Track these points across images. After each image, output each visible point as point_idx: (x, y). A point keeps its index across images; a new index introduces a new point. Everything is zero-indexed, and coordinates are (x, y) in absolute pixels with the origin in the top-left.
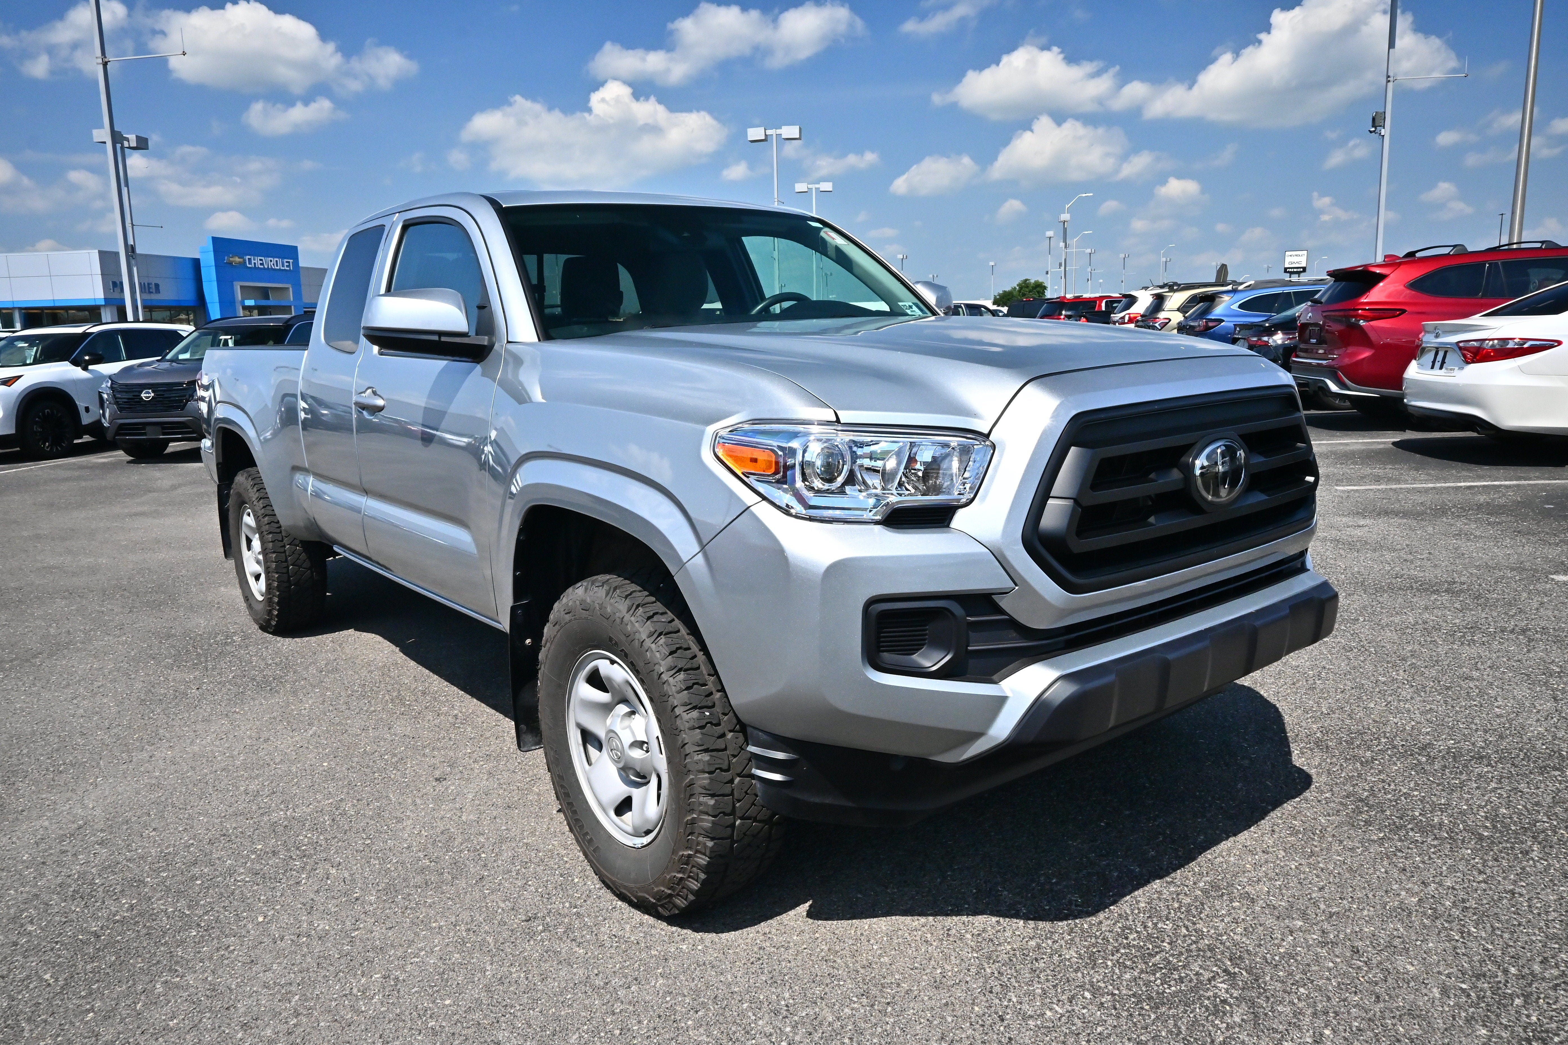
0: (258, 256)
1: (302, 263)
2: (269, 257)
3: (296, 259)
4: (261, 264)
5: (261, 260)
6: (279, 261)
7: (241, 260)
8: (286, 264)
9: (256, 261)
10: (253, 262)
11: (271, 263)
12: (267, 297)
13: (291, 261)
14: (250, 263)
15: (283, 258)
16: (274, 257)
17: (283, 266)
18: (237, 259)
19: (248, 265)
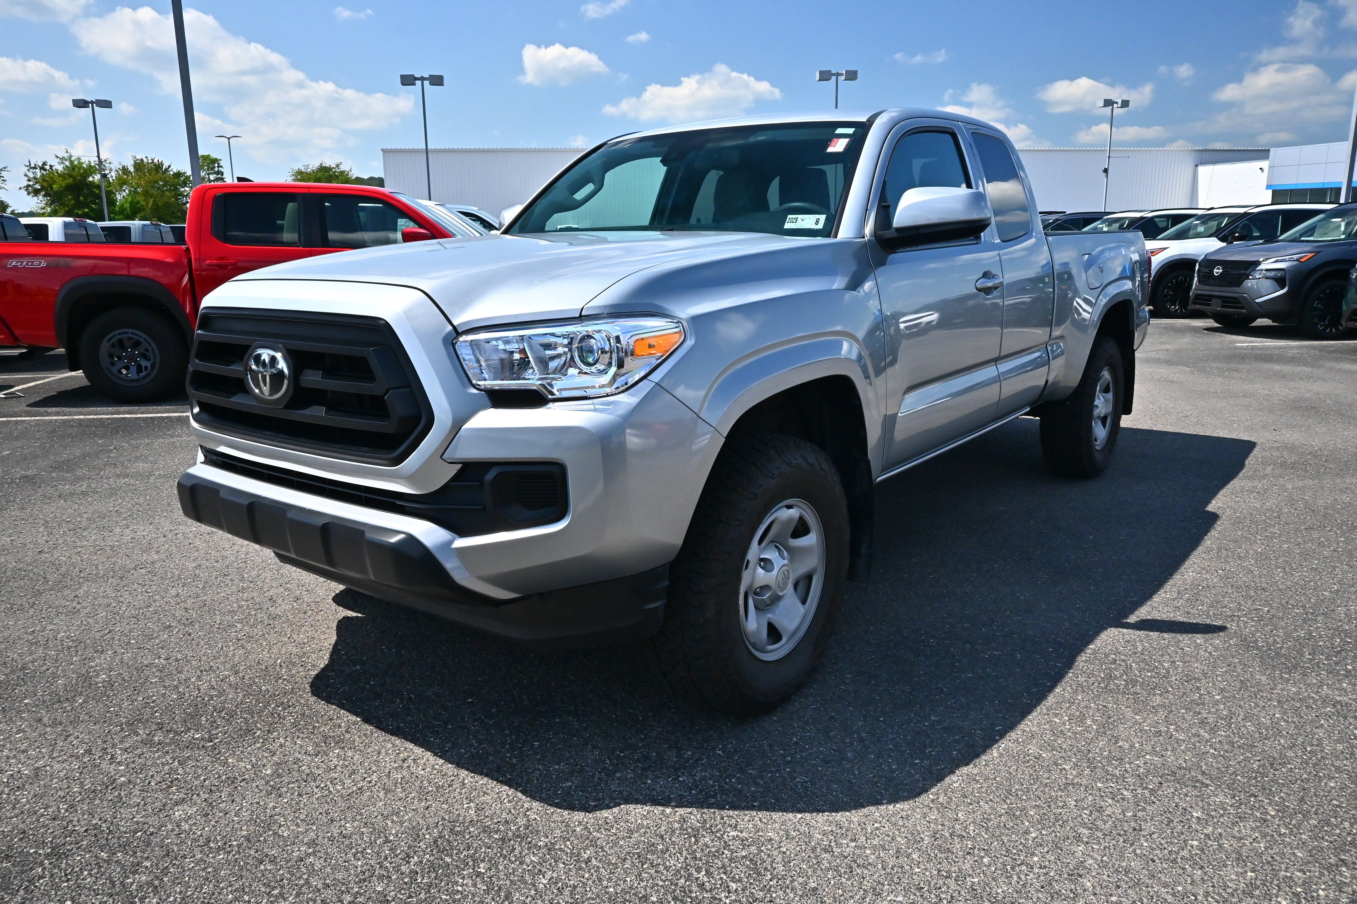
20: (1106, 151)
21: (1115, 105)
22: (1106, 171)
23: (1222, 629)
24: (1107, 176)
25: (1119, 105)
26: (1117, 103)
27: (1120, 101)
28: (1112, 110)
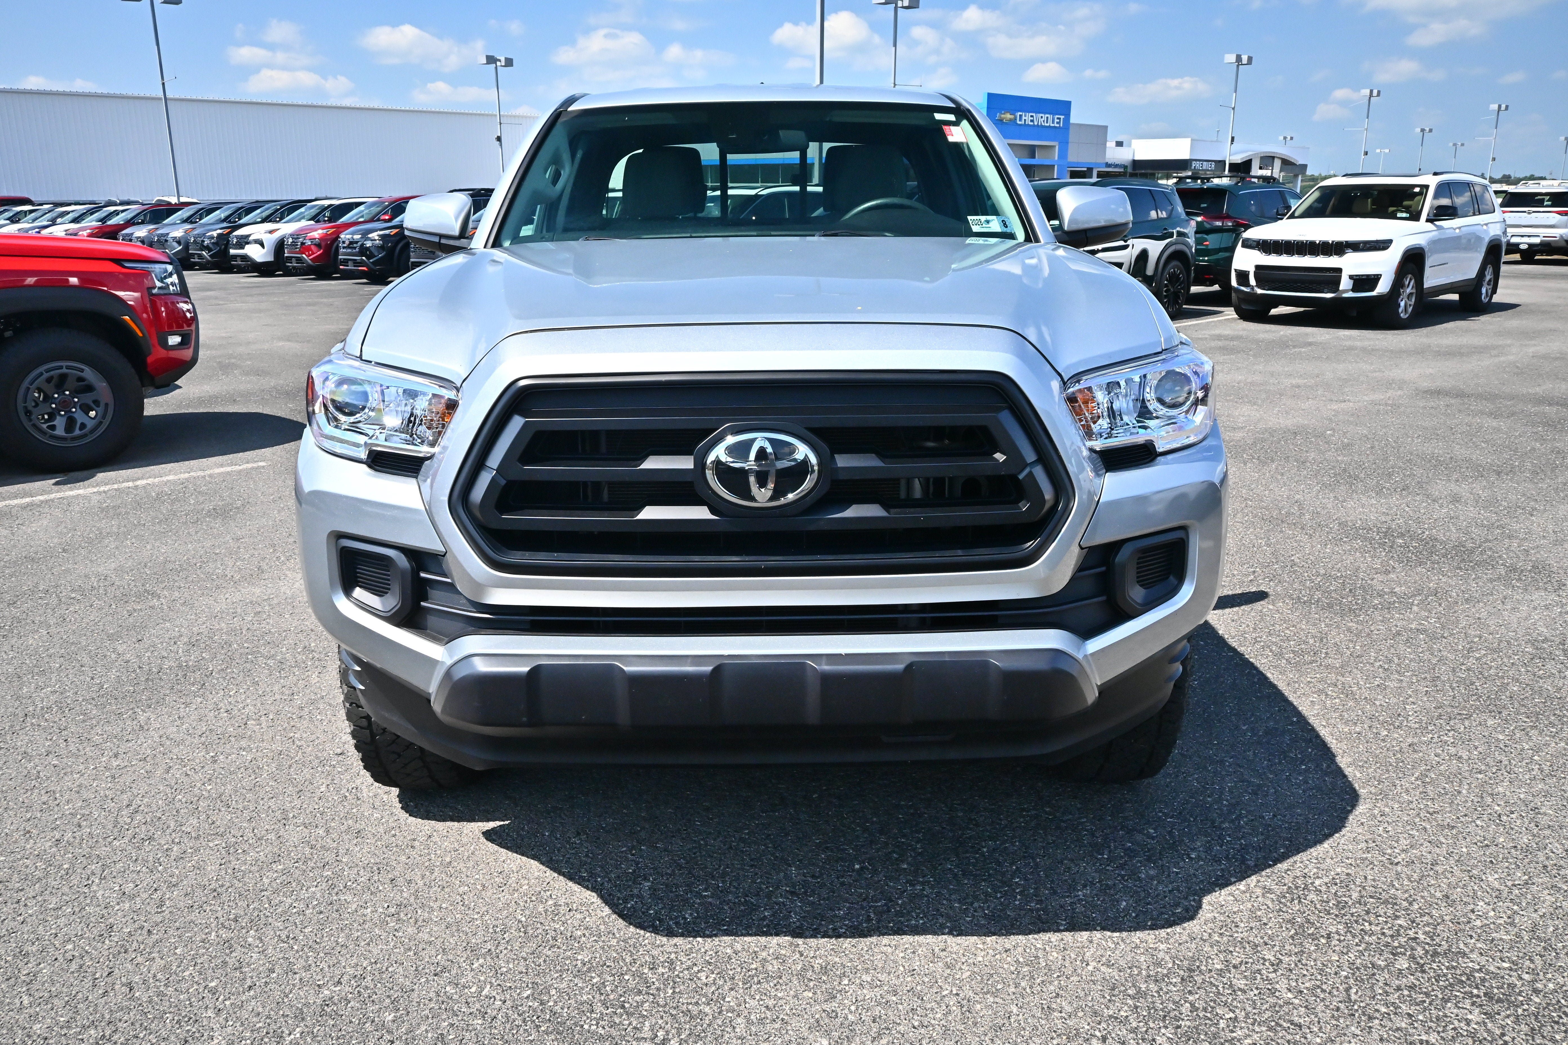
0: (1029, 112)
1: (1073, 120)
2: (1040, 113)
3: (1068, 115)
4: (1032, 121)
5: (1032, 116)
6: (1050, 117)
7: (1012, 117)
8: (1056, 120)
9: (1027, 118)
10: (1024, 118)
11: (1043, 119)
12: (1033, 156)
13: (1062, 117)
14: (1020, 120)
15: (1054, 114)
16: (1045, 113)
17: (1053, 122)
18: (1009, 116)
19: (1019, 122)
20: (496, 116)
21: (498, 63)
22: (499, 139)
23: (1261, 596)
24: (501, 145)
25: (503, 64)
26: (500, 61)
27: (503, 59)
28: (496, 68)
